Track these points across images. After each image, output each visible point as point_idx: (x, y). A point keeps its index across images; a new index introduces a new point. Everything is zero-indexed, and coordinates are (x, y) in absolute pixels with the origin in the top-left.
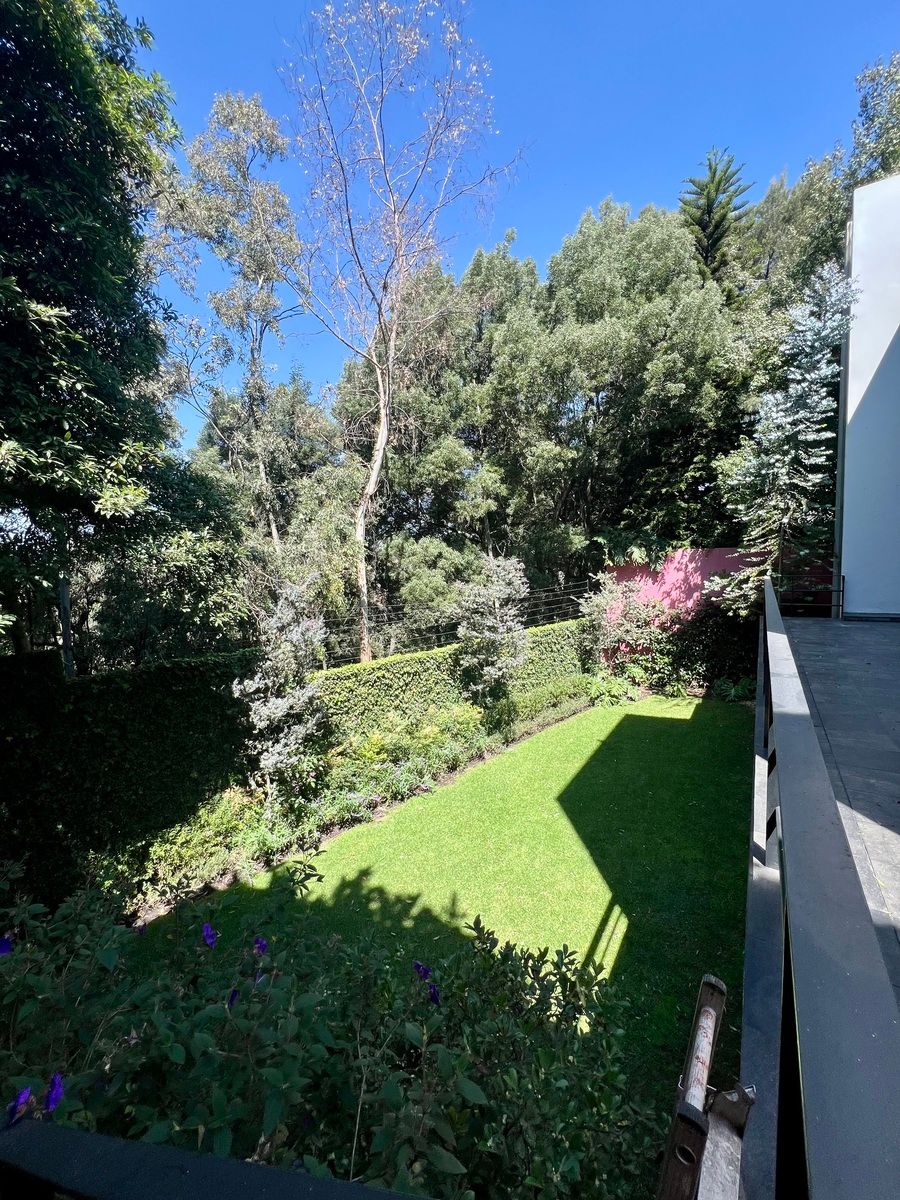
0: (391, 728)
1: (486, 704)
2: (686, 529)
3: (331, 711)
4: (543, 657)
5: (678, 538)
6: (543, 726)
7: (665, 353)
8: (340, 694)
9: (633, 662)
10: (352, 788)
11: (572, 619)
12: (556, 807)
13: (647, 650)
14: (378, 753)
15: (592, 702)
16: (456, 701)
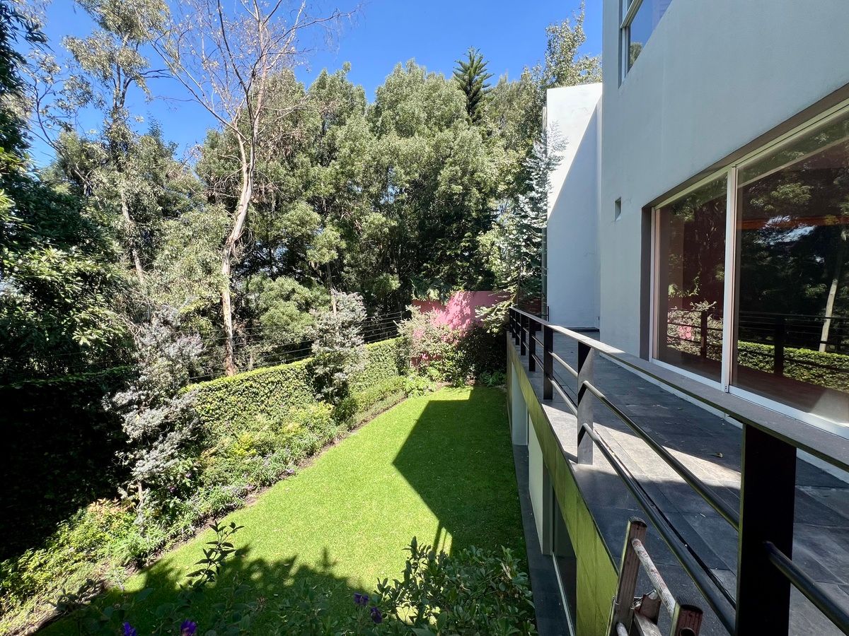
0: (260, 427)
1: (334, 402)
2: (461, 278)
3: (204, 418)
4: (373, 365)
5: (456, 284)
6: (374, 415)
7: (451, 165)
8: (211, 403)
9: (431, 366)
10: (225, 483)
11: (392, 338)
12: (393, 468)
13: (439, 358)
14: (248, 450)
15: (407, 395)
16: (311, 402)
